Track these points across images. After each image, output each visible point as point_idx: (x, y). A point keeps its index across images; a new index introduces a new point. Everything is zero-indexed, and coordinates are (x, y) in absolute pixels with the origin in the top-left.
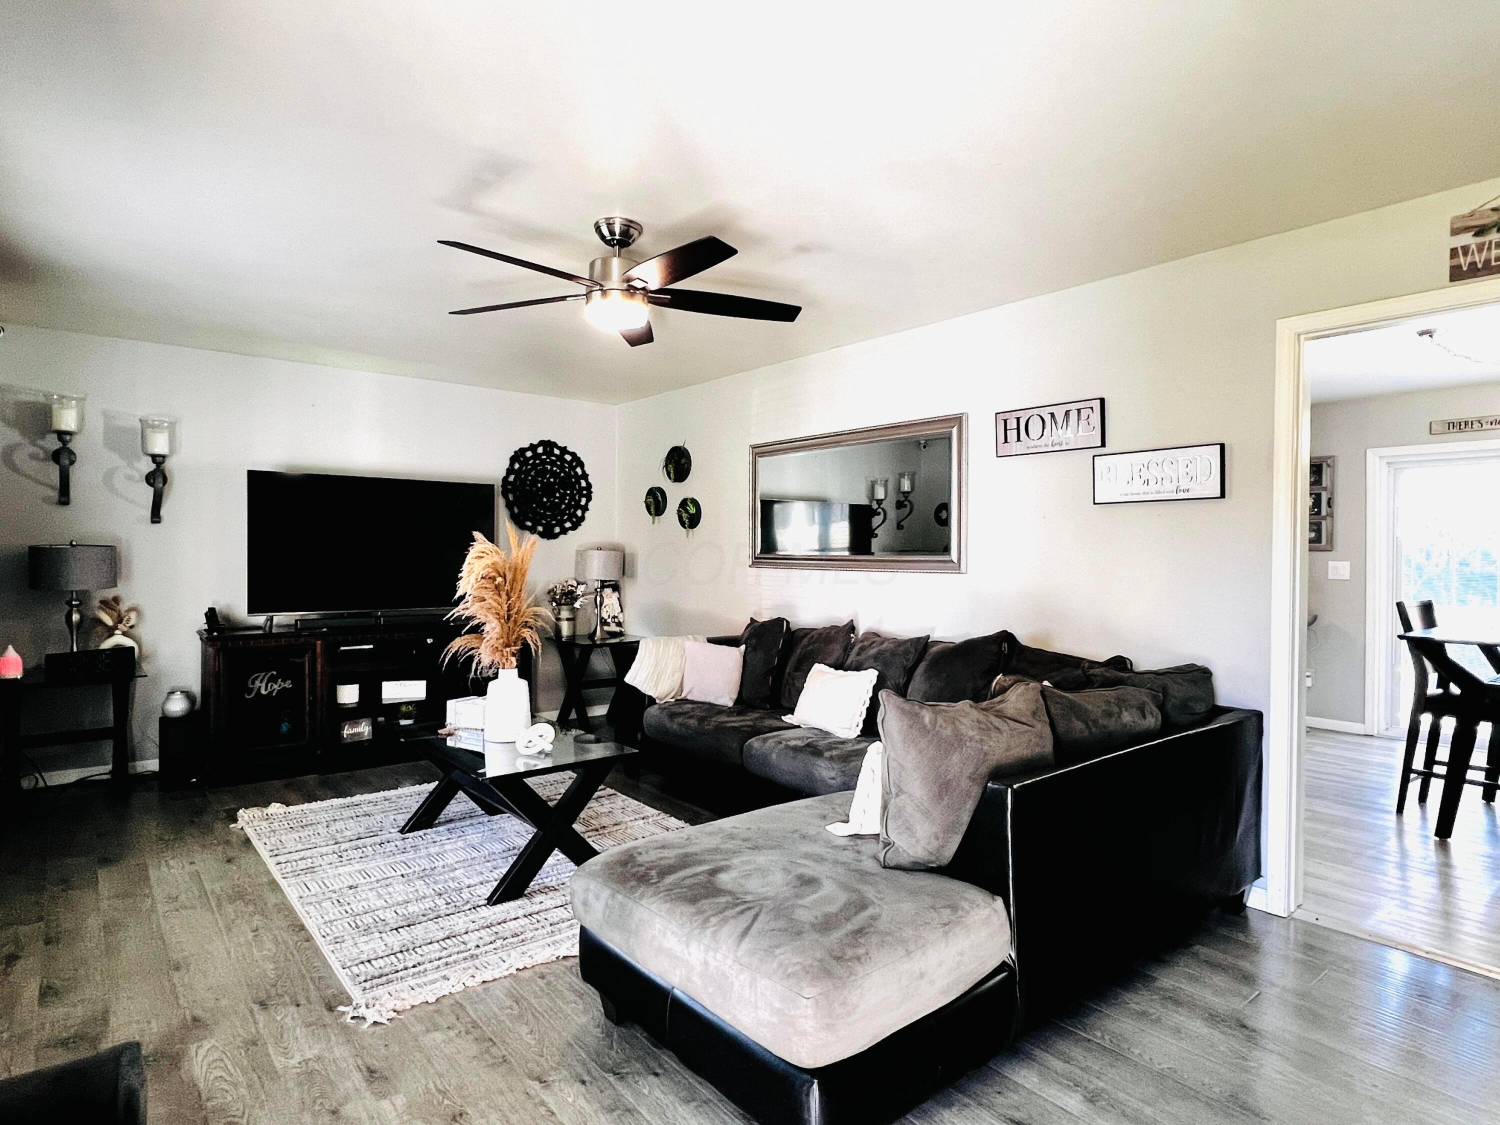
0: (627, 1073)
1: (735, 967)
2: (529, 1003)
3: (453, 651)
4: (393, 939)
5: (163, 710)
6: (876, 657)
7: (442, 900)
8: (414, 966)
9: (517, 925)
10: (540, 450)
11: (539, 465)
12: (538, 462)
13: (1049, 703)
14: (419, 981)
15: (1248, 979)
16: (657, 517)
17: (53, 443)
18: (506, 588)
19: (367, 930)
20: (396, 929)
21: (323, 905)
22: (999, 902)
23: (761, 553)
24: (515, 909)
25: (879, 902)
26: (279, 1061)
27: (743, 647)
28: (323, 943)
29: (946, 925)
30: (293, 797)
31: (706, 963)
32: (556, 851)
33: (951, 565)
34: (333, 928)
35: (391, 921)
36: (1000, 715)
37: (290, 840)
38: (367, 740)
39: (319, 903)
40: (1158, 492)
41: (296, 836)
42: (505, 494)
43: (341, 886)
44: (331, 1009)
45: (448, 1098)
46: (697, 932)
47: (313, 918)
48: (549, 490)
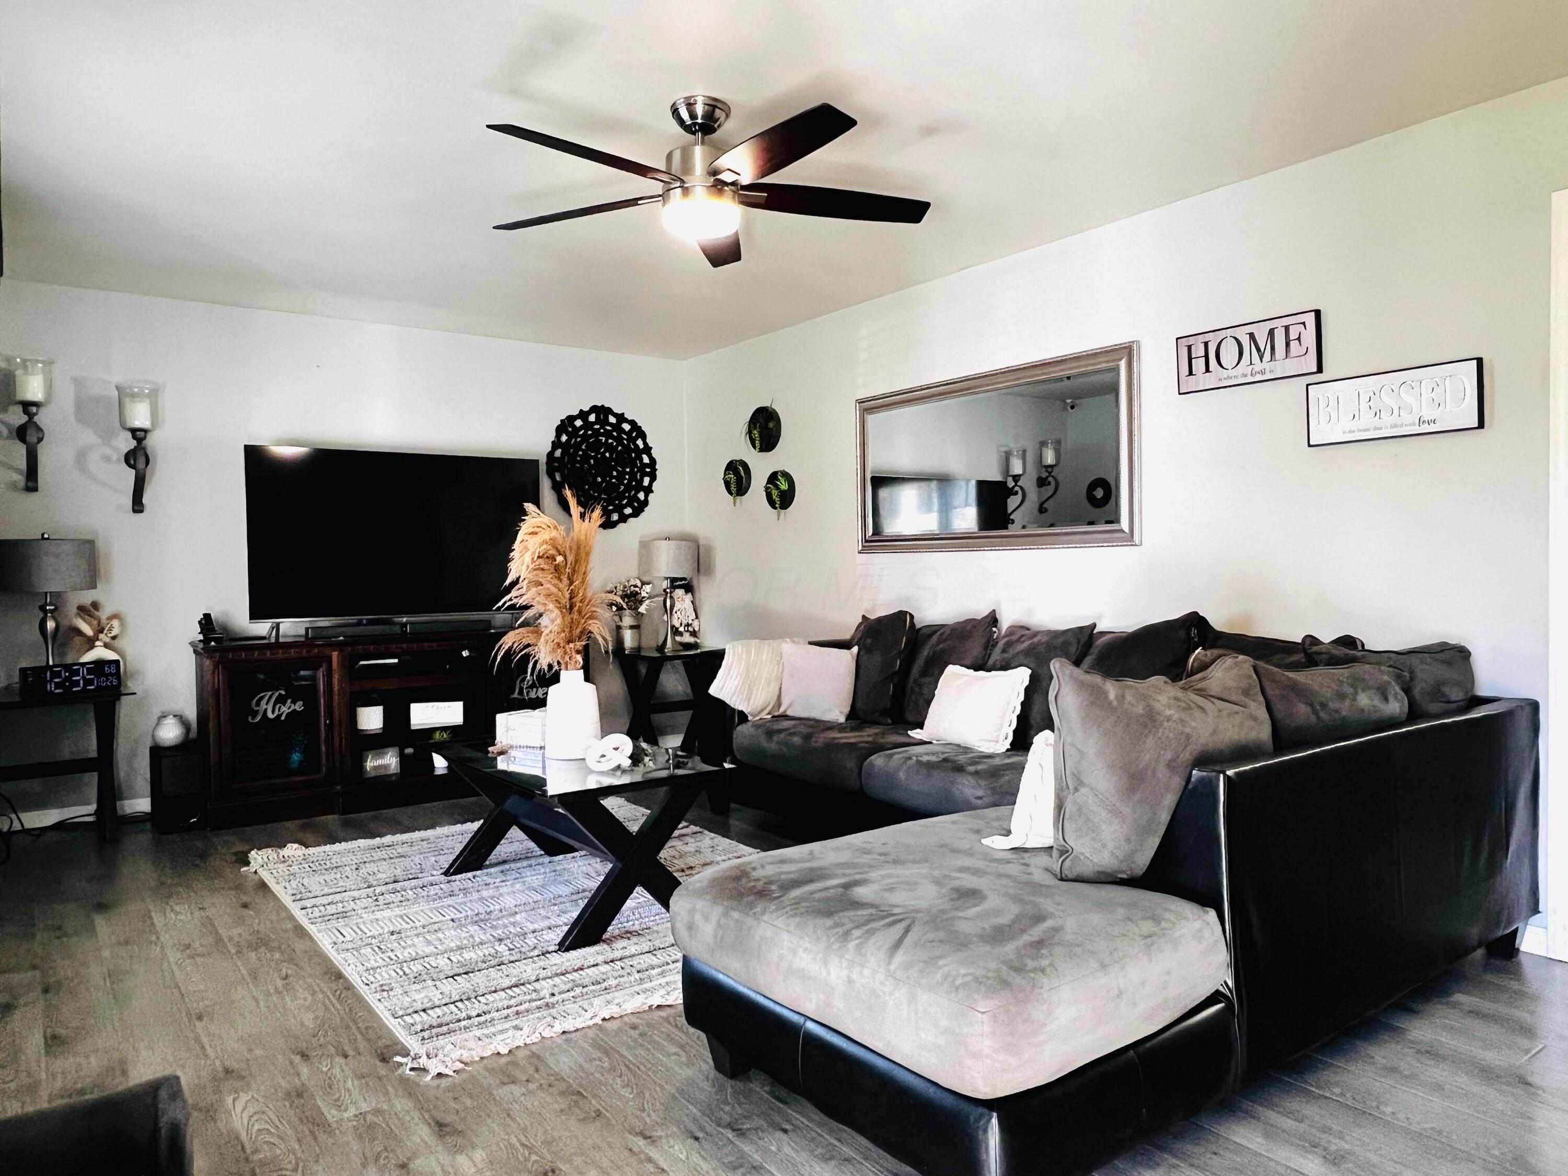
0: (749, 1129)
1: (888, 983)
2: (622, 1056)
3: (507, 648)
4: (449, 987)
5: (153, 736)
6: (1027, 653)
7: (502, 946)
8: (479, 1015)
9: (597, 972)
10: (592, 418)
11: (590, 436)
12: (590, 432)
13: (1263, 679)
14: (486, 1031)
15: (1528, 1031)
16: (738, 498)
17: (17, 418)
18: (567, 570)
19: (418, 979)
20: (452, 977)
21: (362, 951)
22: (1212, 914)
23: (873, 534)
24: (593, 955)
25: (1061, 914)
26: (331, 1114)
27: (855, 649)
28: (368, 992)
29: (1146, 937)
30: (309, 837)
31: (850, 981)
32: (639, 889)
33: (1122, 535)
34: (376, 975)
35: (445, 968)
36: (1202, 692)
37: (314, 883)
38: (393, 774)
39: (357, 950)
40: (1395, 426)
41: (321, 879)
42: (550, 474)
43: (381, 931)
44: (384, 1060)
45: (536, 1153)
46: (836, 946)
47: (352, 966)
48: (604, 467)
